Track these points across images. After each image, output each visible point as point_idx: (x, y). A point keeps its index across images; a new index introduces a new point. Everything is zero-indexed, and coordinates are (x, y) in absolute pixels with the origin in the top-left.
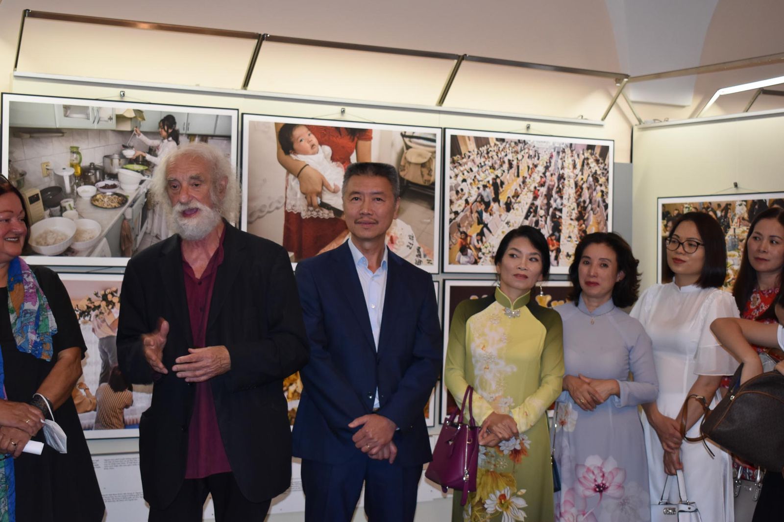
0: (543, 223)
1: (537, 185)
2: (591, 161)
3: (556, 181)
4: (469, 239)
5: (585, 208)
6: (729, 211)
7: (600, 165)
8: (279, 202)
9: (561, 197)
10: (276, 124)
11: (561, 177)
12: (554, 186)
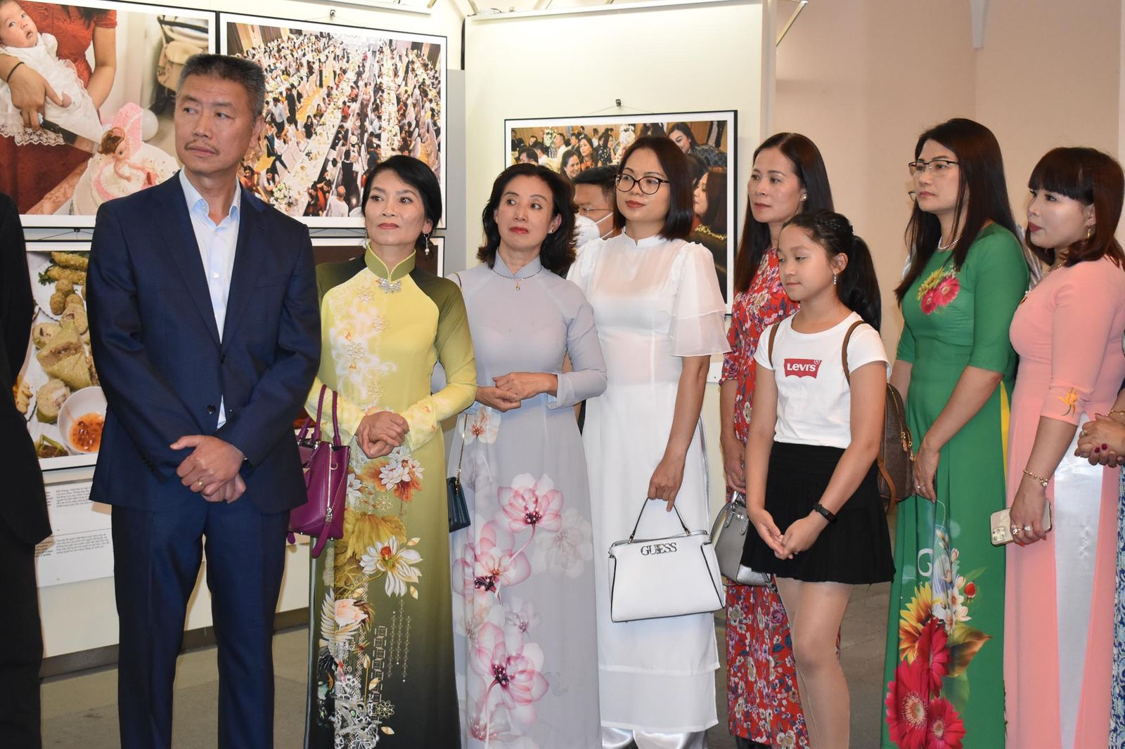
0: (356, 154)
1: (346, 100)
2: (417, 65)
3: (372, 94)
4: (256, 176)
5: (410, 134)
6: (611, 138)
7: (428, 72)
9: (379, 118)
11: (379, 89)
12: (369, 101)
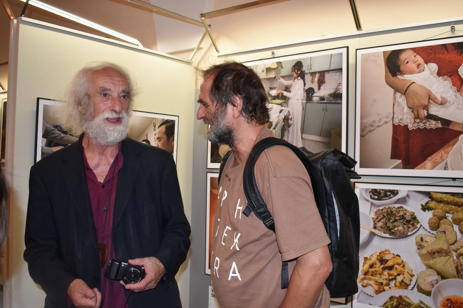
8: (387, 117)
10: (384, 53)
